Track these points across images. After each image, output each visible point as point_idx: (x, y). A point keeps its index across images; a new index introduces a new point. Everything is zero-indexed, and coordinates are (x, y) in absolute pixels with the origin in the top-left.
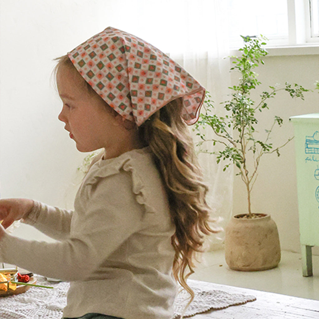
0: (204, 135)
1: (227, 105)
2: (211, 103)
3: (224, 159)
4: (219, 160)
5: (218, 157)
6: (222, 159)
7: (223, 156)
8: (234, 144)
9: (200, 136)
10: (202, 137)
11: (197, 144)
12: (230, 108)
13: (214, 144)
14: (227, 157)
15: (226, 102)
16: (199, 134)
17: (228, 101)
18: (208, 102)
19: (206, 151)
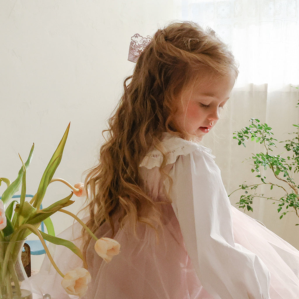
0: (265, 178)
1: (287, 145)
2: (273, 141)
3: (287, 207)
4: (281, 208)
5: (280, 205)
6: (284, 207)
7: (286, 204)
8: (295, 190)
9: (260, 178)
10: (262, 179)
11: (252, 187)
12: (290, 148)
13: (272, 188)
14: (290, 205)
15: (286, 141)
16: (259, 176)
17: (289, 141)
18: (270, 141)
19: (261, 195)
